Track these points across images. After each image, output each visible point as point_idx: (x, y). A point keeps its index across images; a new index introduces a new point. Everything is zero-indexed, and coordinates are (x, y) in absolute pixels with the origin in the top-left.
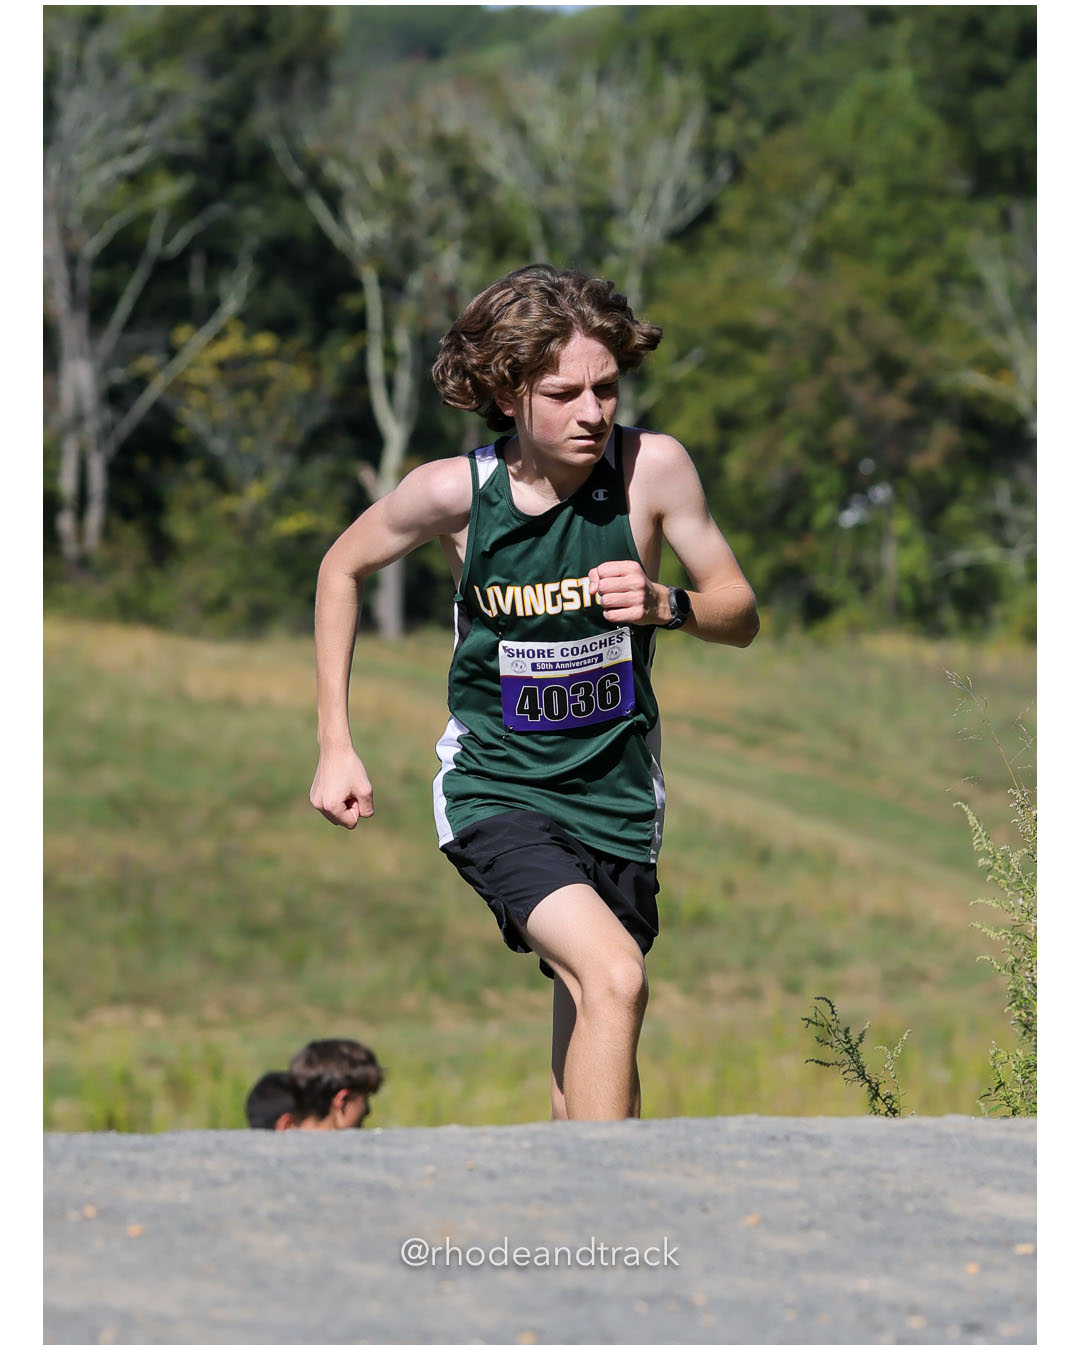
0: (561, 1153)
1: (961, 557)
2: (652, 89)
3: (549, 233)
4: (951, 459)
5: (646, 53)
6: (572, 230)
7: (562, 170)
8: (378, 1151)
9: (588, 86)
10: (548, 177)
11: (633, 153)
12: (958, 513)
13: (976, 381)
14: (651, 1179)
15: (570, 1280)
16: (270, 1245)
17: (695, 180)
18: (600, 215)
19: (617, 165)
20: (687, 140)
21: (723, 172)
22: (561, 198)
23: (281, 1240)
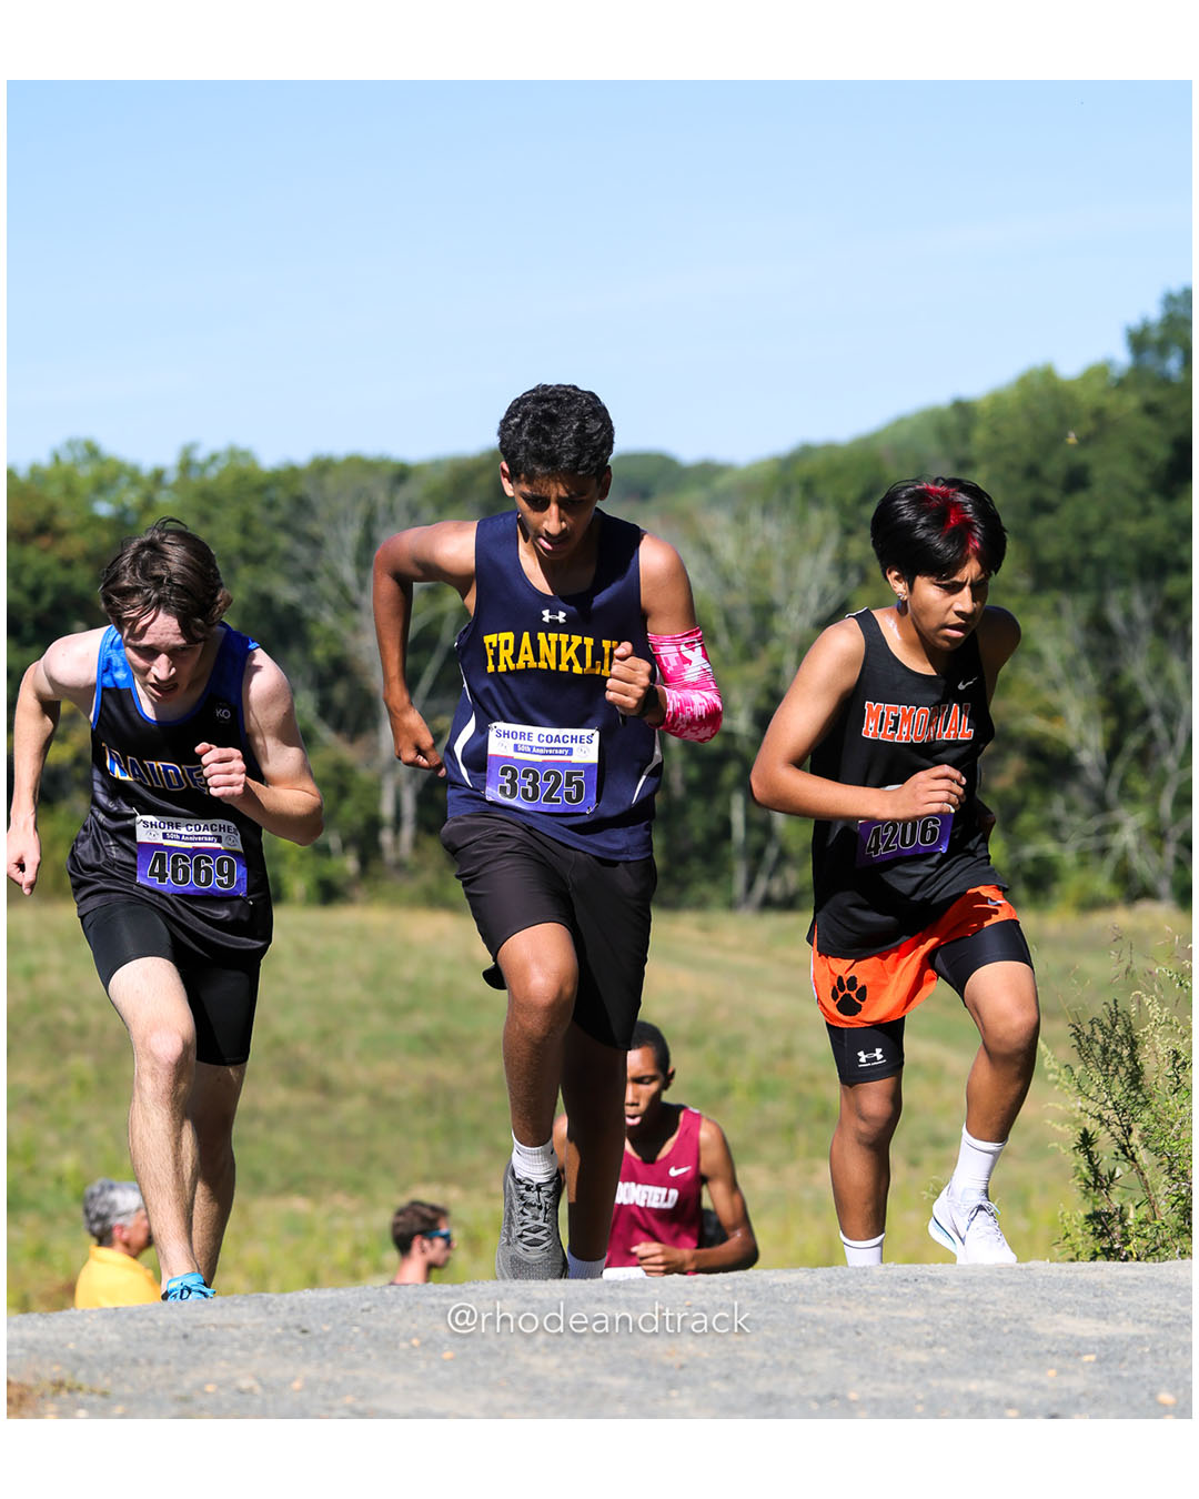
0: (754, 1294)
1: (1029, 851)
2: (802, 519)
3: (730, 625)
4: (1022, 781)
5: (797, 494)
6: (746, 621)
7: (739, 579)
8: (622, 1294)
9: (755, 519)
10: (728, 584)
11: (789, 566)
12: (1027, 820)
13: (1037, 725)
14: (819, 1312)
15: (762, 1386)
16: (545, 1365)
17: (833, 584)
18: (766, 611)
19: (777, 575)
20: (827, 556)
21: (853, 577)
22: (739, 599)
23: (554, 1361)
